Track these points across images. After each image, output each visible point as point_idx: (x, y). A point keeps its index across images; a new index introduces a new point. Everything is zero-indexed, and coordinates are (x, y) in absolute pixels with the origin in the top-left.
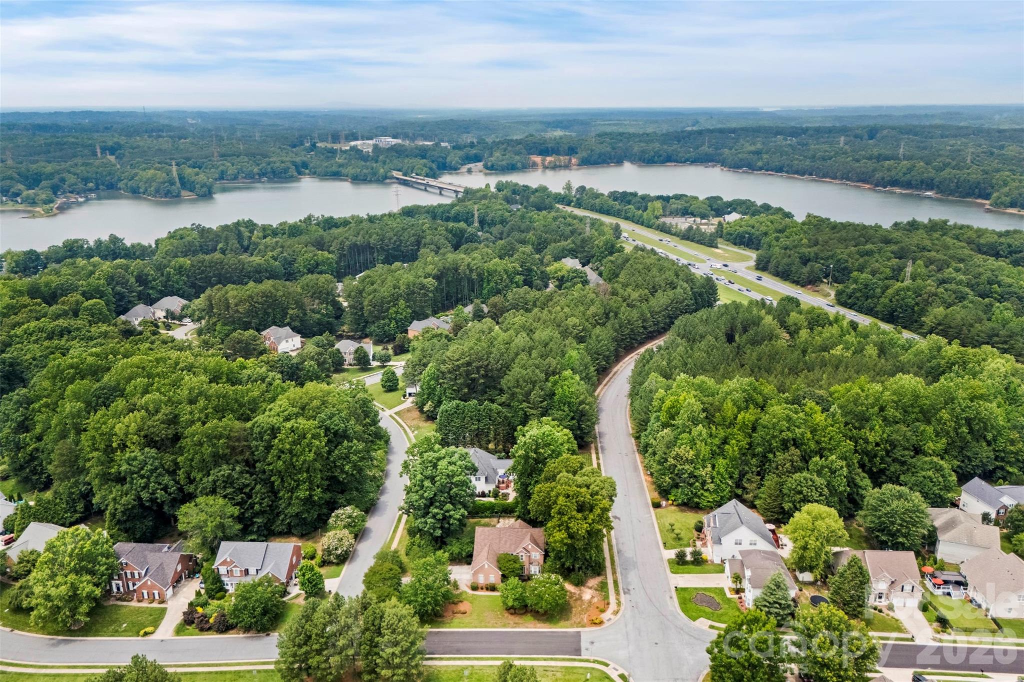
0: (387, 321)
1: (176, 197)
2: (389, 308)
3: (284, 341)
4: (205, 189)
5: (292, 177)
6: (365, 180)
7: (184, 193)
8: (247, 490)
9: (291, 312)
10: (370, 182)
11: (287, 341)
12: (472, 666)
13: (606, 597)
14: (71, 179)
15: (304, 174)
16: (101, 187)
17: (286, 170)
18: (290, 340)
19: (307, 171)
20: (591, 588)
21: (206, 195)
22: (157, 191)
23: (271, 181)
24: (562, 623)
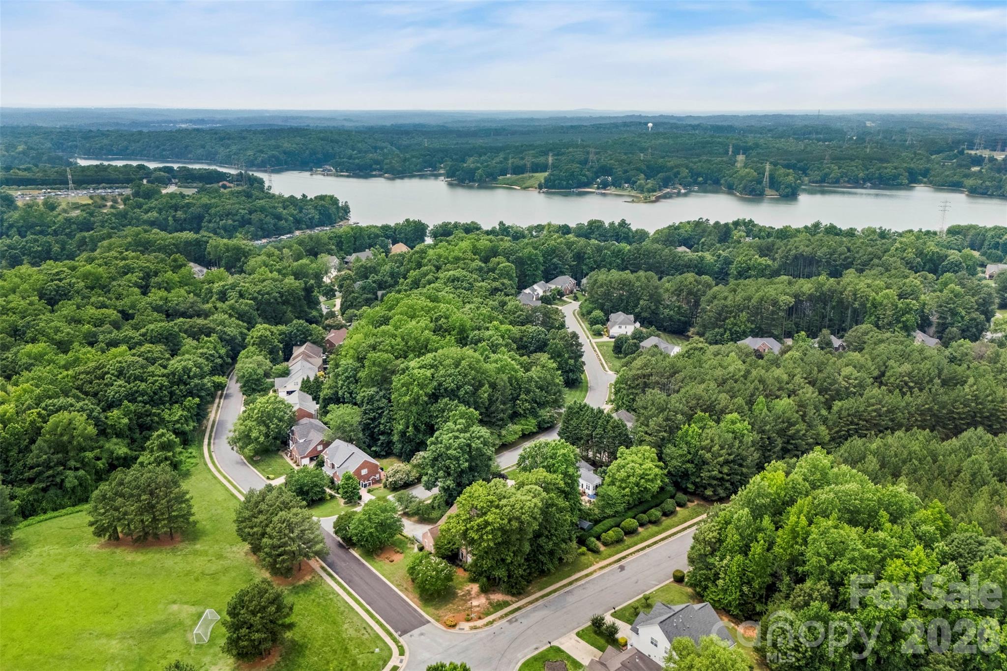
0: (722, 330)
1: (760, 195)
2: (726, 318)
3: (617, 327)
4: (789, 190)
5: (901, 184)
6: (985, 194)
7: (768, 191)
8: (380, 411)
9: (641, 302)
10: (991, 196)
11: (620, 327)
12: (339, 595)
13: (488, 614)
14: (685, 172)
15: (920, 182)
16: (709, 182)
17: (895, 177)
18: (623, 327)
19: (925, 180)
20: (487, 599)
21: (790, 195)
22: (744, 188)
23: (874, 187)
24: (431, 610)
